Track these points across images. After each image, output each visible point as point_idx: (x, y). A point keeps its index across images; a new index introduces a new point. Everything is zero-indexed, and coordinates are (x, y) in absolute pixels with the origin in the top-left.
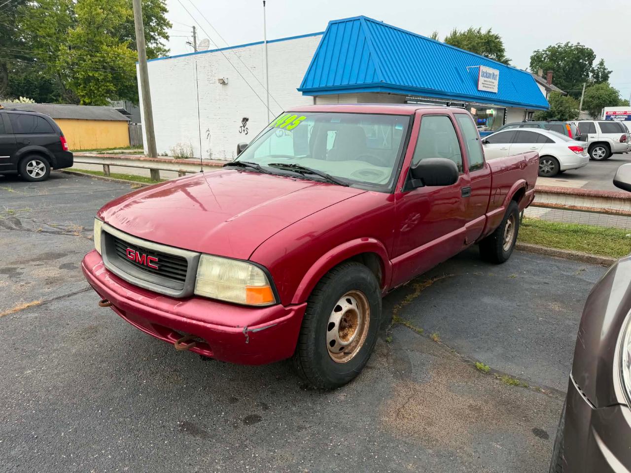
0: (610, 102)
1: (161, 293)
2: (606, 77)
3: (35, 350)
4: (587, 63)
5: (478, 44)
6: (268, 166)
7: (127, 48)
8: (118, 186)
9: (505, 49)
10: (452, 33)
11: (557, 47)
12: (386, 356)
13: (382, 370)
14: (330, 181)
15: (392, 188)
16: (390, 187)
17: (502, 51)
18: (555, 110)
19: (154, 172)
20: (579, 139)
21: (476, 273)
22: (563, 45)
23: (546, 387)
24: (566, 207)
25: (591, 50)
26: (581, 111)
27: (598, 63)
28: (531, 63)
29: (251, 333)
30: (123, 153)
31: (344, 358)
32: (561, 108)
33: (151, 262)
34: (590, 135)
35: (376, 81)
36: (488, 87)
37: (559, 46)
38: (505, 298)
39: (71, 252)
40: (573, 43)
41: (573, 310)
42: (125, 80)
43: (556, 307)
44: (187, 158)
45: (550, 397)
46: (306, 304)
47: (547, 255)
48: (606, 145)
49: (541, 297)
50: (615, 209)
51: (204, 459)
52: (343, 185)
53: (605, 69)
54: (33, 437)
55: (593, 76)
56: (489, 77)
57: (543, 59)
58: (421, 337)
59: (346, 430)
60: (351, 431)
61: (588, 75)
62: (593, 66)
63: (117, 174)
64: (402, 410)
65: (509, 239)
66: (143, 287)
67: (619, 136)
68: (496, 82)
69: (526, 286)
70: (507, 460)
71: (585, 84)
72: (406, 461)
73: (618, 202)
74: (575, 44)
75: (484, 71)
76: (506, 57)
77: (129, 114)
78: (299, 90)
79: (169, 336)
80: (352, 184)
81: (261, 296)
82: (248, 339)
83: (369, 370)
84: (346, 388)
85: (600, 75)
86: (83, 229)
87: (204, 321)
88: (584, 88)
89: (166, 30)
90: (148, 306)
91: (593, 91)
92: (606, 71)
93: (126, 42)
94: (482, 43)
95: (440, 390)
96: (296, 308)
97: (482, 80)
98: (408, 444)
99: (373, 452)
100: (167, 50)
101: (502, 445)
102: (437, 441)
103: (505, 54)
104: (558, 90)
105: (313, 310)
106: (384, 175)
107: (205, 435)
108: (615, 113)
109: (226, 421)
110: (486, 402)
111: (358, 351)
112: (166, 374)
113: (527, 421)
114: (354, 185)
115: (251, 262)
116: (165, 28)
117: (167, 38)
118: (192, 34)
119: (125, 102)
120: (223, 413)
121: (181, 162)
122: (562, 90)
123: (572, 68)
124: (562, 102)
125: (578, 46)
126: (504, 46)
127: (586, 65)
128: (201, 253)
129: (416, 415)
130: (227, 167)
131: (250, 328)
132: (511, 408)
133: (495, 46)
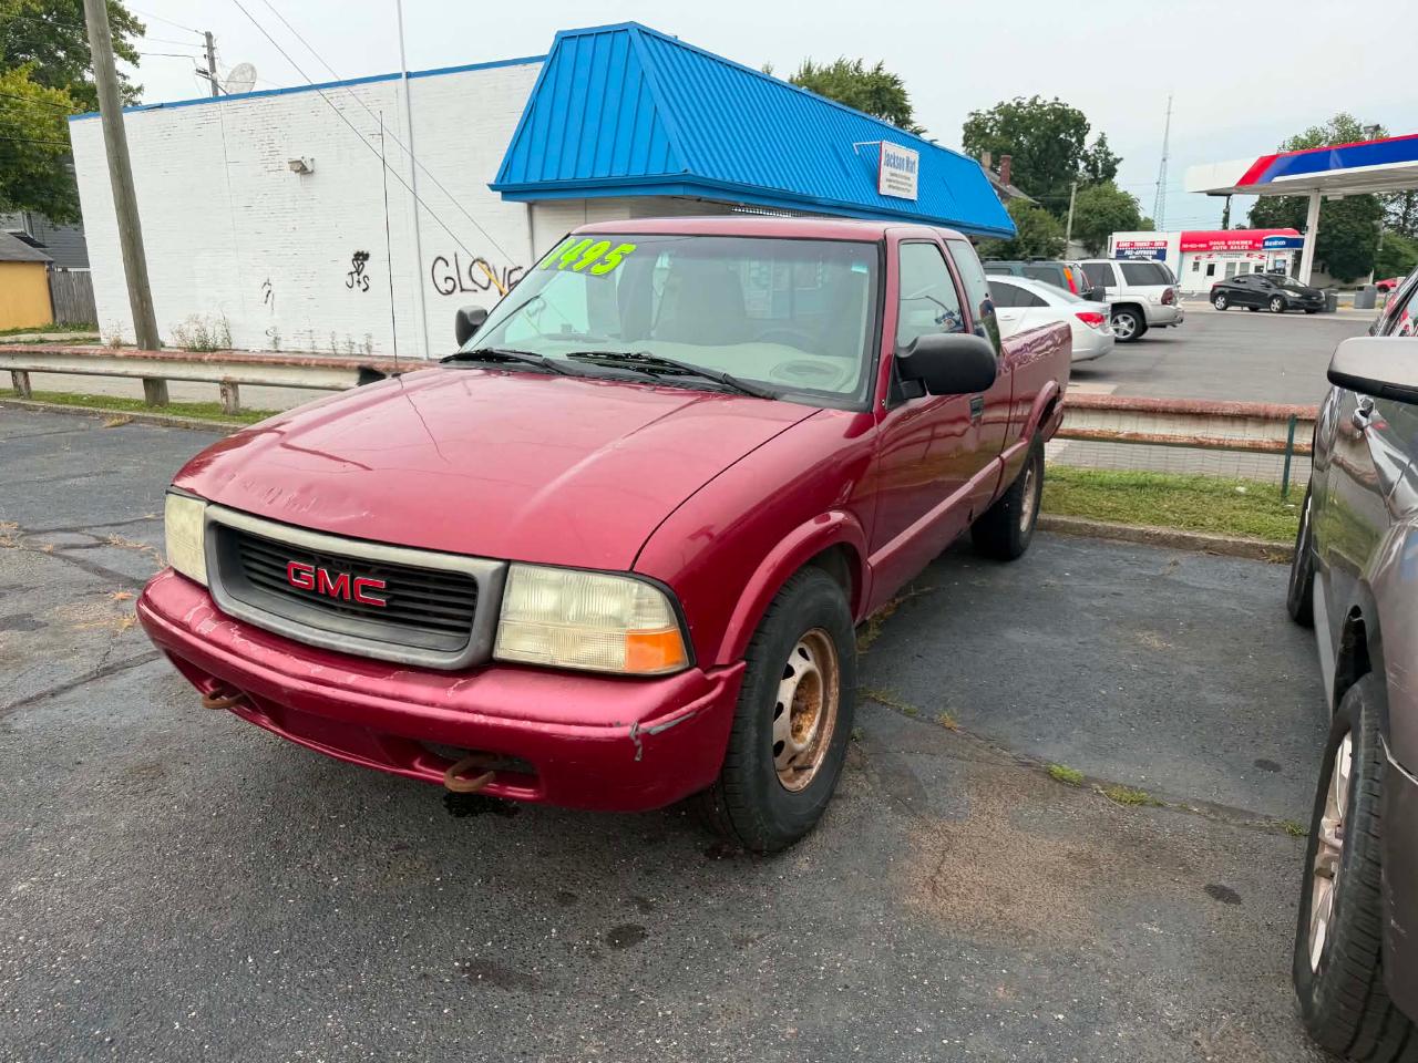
0: (1123, 222)
1: (404, 661)
2: (1110, 171)
3: (16, 833)
4: (1074, 140)
5: (857, 94)
6: (566, 359)
7: (29, 80)
8: (68, 422)
9: (913, 108)
10: (802, 69)
11: (1014, 105)
12: (861, 768)
13: (864, 799)
14: (732, 388)
15: (867, 400)
16: (862, 399)
17: (906, 110)
18: (1021, 238)
19: (154, 385)
20: (1089, 297)
21: (975, 583)
22: (1026, 102)
23: (1197, 802)
24: (1121, 436)
25: (1080, 112)
26: (1070, 242)
27: (1096, 141)
28: (964, 138)
29: (646, 737)
30: (41, 341)
31: (798, 779)
32: (1031, 234)
33: (366, 589)
34: (1108, 290)
35: (672, 170)
36: (898, 188)
37: (1019, 104)
38: (1048, 629)
39: (12, 587)
40: (1047, 98)
41: (1187, 645)
42: (26, 162)
43: (1154, 641)
44: (215, 350)
45: (1213, 820)
46: (744, 663)
47: (1096, 535)
48: (1135, 309)
49: (1118, 623)
50: (1216, 437)
51: (550, 1036)
52: (764, 398)
53: (1108, 154)
54: (102, 1041)
55: (1086, 167)
56: (899, 167)
57: (988, 131)
58: (917, 723)
59: (841, 936)
60: (853, 935)
61: (1076, 166)
62: (1086, 147)
63: (49, 394)
64: (938, 878)
65: (1027, 507)
66: (349, 651)
67: (1159, 290)
68: (914, 178)
69: (1081, 602)
70: (1182, 955)
71: (1074, 184)
72: (988, 981)
73: (1219, 423)
74: (1050, 100)
75: (891, 153)
76: (915, 125)
77: (44, 247)
78: (493, 188)
79: (417, 765)
80: (783, 394)
81: (661, 652)
82: (640, 750)
83: (838, 802)
84: (806, 846)
85: (1100, 165)
86: (19, 528)
87: (533, 719)
88: (1073, 193)
89: (129, 39)
90: (376, 694)
91: (1089, 198)
92: (1111, 158)
93: (24, 64)
94: (866, 92)
95: (998, 829)
96: (725, 673)
97: (885, 172)
98: (978, 947)
99: (917, 974)
100: (135, 87)
101: (1161, 926)
102: (1034, 934)
103: (912, 117)
104: (1023, 197)
105: (750, 677)
106: (846, 373)
107: (531, 985)
108: (1132, 244)
109: (568, 947)
110: (1099, 843)
111: (820, 762)
112: (382, 855)
113: (1188, 871)
114: (787, 397)
115: (635, 576)
116: (124, 33)
117: (133, 58)
118: (205, 51)
119: (29, 216)
120: (554, 930)
121: (226, 358)
122: (1030, 195)
123: (1046, 150)
124: (1032, 222)
125: (1056, 106)
126: (911, 100)
127: (1071, 144)
128: (508, 562)
129: (970, 885)
130: (453, 364)
131: (644, 726)
132: (1148, 851)
133: (893, 101)
